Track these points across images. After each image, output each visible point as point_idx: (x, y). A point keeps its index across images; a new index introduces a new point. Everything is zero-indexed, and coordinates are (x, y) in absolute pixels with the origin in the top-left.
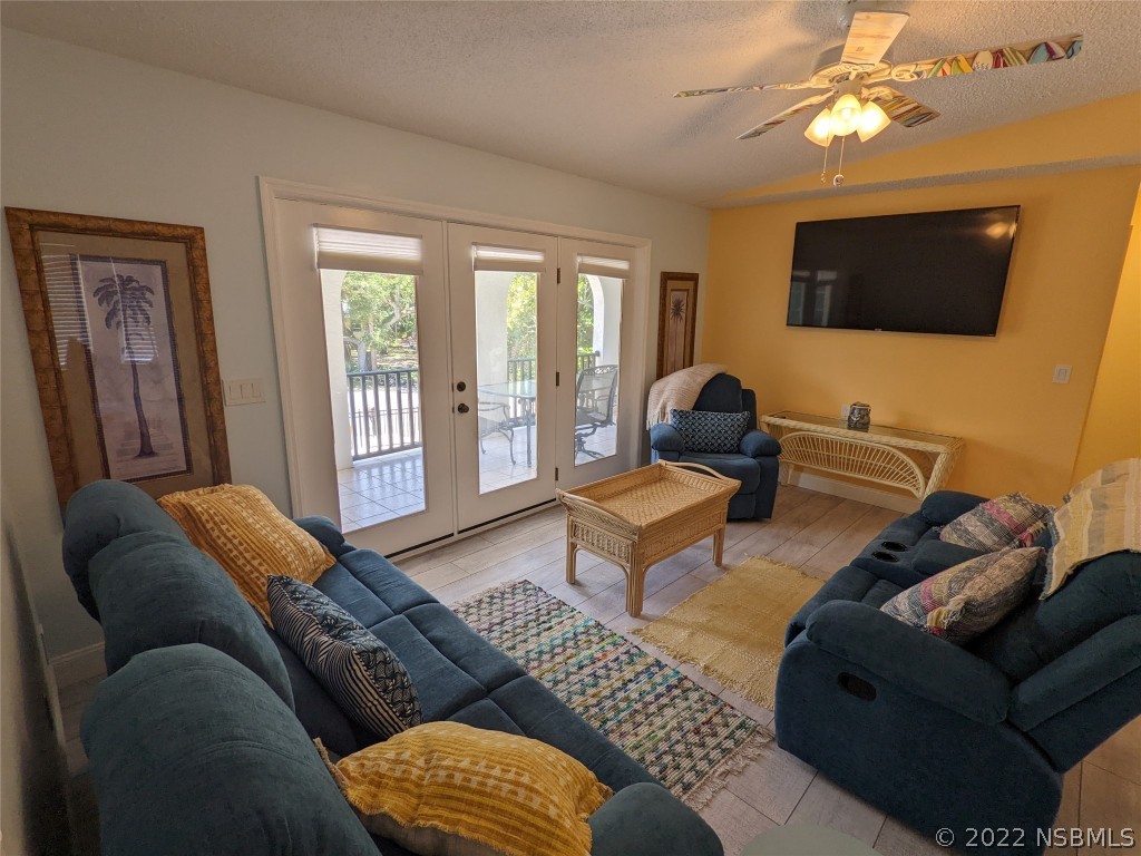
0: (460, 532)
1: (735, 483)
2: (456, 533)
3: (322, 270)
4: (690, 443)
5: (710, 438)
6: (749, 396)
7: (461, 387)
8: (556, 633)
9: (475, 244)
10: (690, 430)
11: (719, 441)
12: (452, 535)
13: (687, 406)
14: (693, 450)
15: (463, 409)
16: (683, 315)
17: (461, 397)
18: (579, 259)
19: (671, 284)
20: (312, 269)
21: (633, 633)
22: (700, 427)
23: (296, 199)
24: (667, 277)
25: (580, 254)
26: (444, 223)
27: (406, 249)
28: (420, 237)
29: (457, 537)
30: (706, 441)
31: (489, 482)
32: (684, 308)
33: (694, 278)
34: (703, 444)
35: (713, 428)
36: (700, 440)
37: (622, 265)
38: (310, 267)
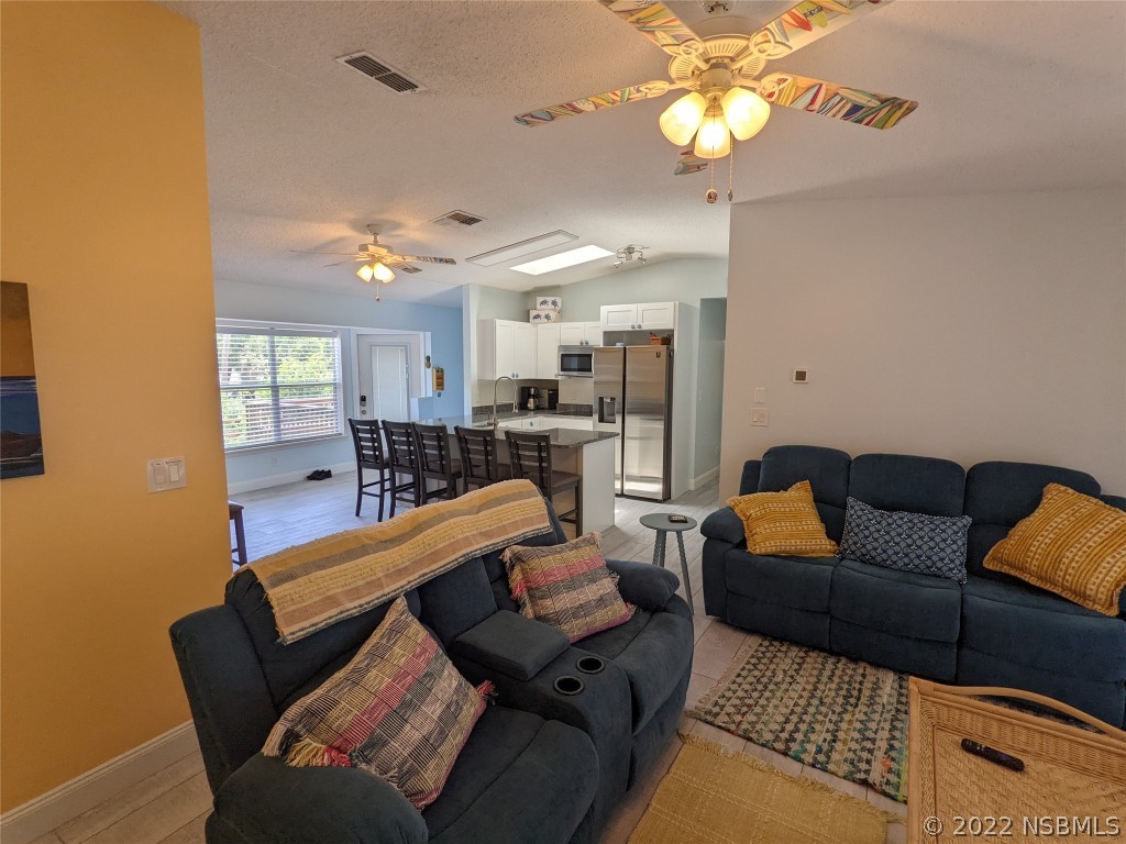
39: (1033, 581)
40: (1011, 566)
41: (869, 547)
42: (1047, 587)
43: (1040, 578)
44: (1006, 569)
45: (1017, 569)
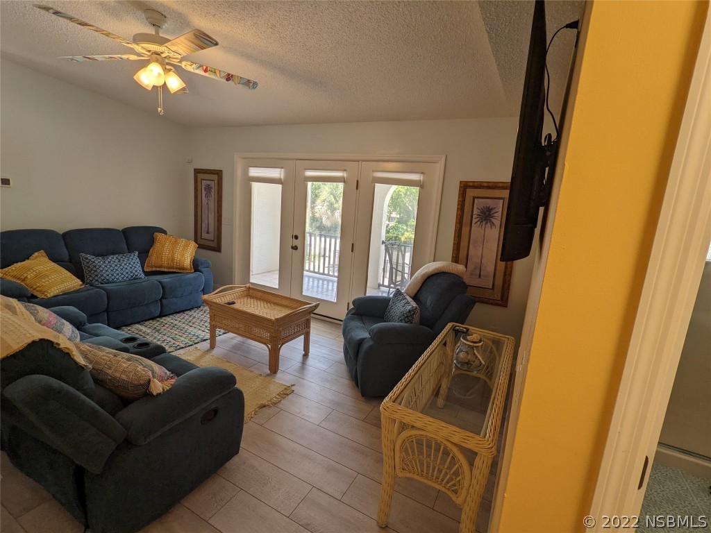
7: (296, 237)
15: (295, 248)
16: (496, 222)
17: (296, 242)
18: (373, 174)
23: (246, 158)
24: (465, 187)
25: (374, 171)
26: (295, 161)
27: (276, 173)
28: (282, 168)
32: (499, 215)
39: (166, 270)
40: (156, 267)
41: (105, 275)
42: (171, 270)
43: (169, 268)
44: (154, 269)
45: (159, 267)
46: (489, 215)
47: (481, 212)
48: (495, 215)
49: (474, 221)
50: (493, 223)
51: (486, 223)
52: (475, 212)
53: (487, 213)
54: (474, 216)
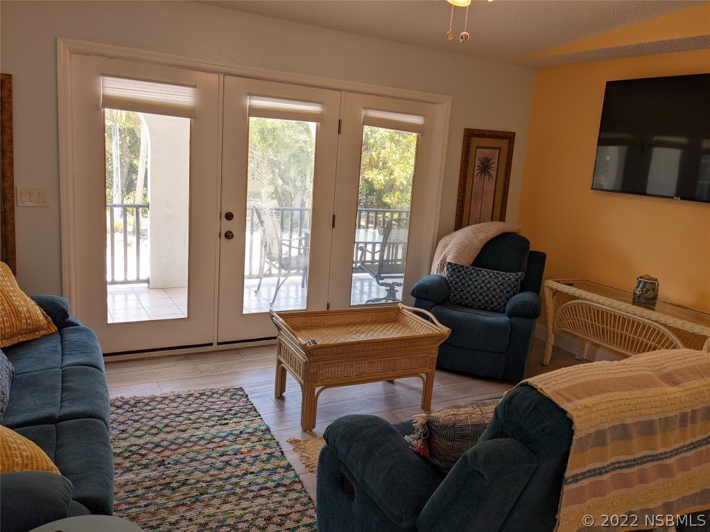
0: (219, 344)
1: (446, 330)
2: (215, 343)
3: (106, 110)
4: (458, 297)
5: (478, 294)
6: (538, 259)
7: (229, 216)
8: (227, 429)
9: (249, 94)
10: (460, 284)
11: (487, 299)
12: (211, 344)
13: (466, 261)
14: (459, 304)
15: (229, 235)
16: (493, 173)
17: (228, 226)
18: (364, 112)
19: (475, 141)
20: (98, 108)
21: (291, 442)
22: (470, 282)
23: (89, 54)
24: (470, 135)
25: (365, 108)
26: (222, 76)
27: (182, 96)
28: (194, 87)
29: (215, 347)
30: (474, 296)
31: (251, 304)
32: (495, 165)
33: (509, 137)
34: (470, 299)
35: (483, 285)
36: (468, 295)
37: (417, 120)
38: (96, 106)
46: (488, 166)
47: (481, 164)
48: (492, 166)
49: (476, 173)
50: (491, 175)
51: (485, 175)
52: (477, 164)
53: (486, 164)
54: (476, 168)
